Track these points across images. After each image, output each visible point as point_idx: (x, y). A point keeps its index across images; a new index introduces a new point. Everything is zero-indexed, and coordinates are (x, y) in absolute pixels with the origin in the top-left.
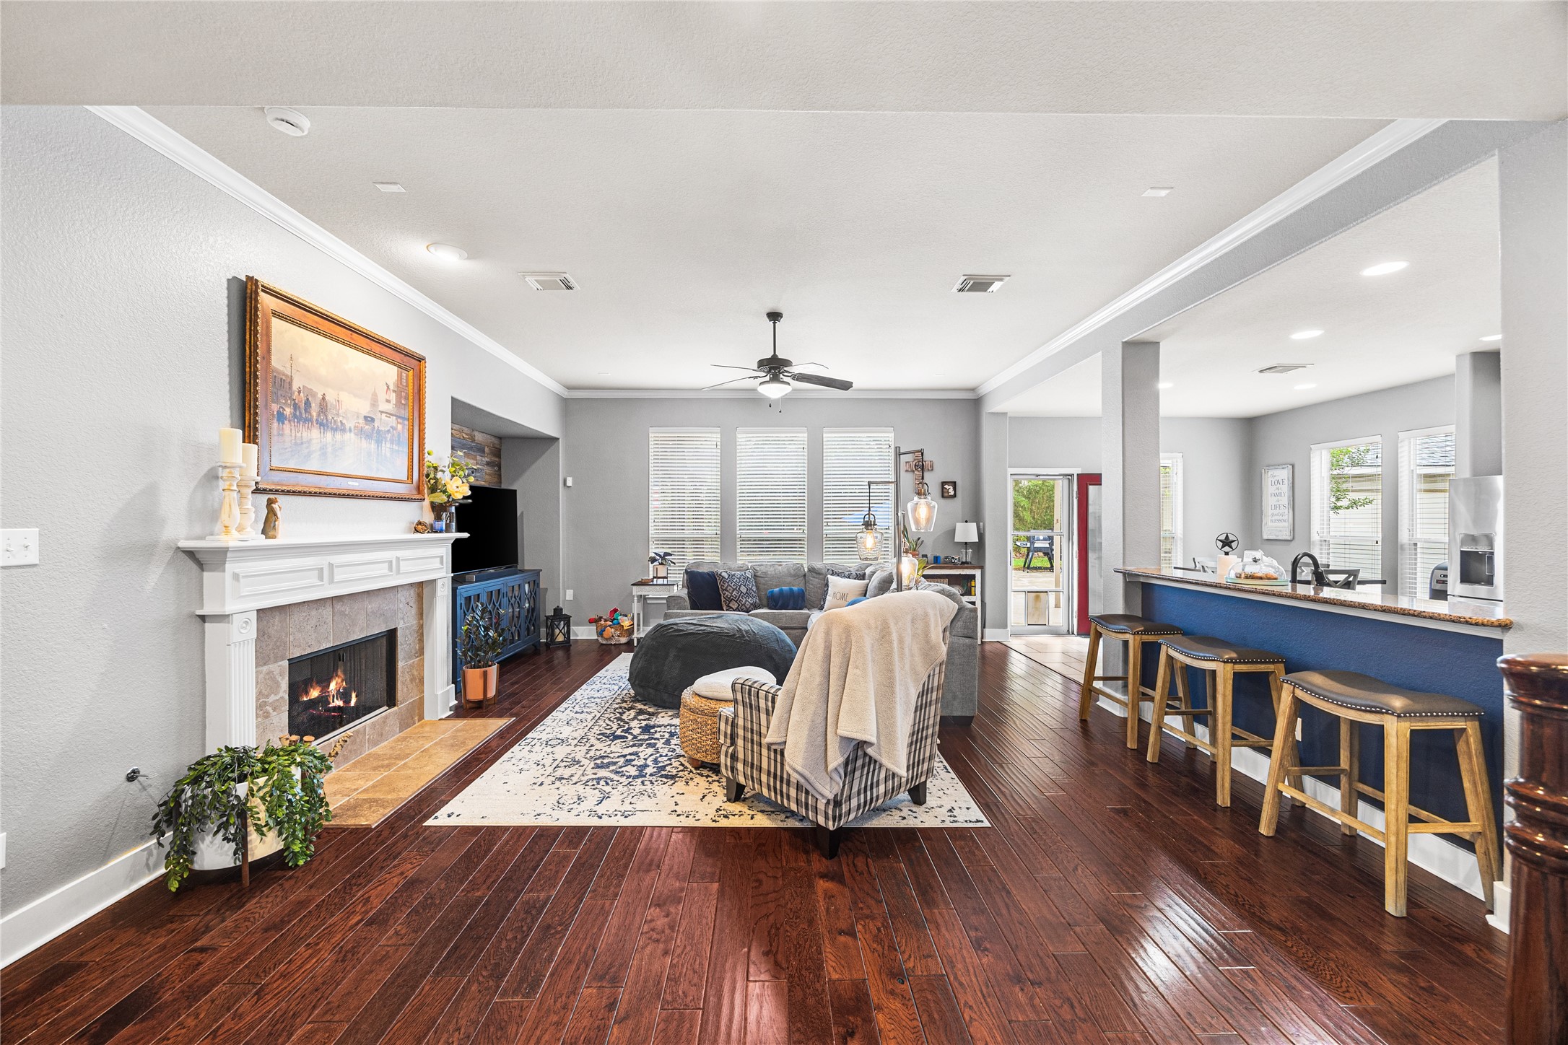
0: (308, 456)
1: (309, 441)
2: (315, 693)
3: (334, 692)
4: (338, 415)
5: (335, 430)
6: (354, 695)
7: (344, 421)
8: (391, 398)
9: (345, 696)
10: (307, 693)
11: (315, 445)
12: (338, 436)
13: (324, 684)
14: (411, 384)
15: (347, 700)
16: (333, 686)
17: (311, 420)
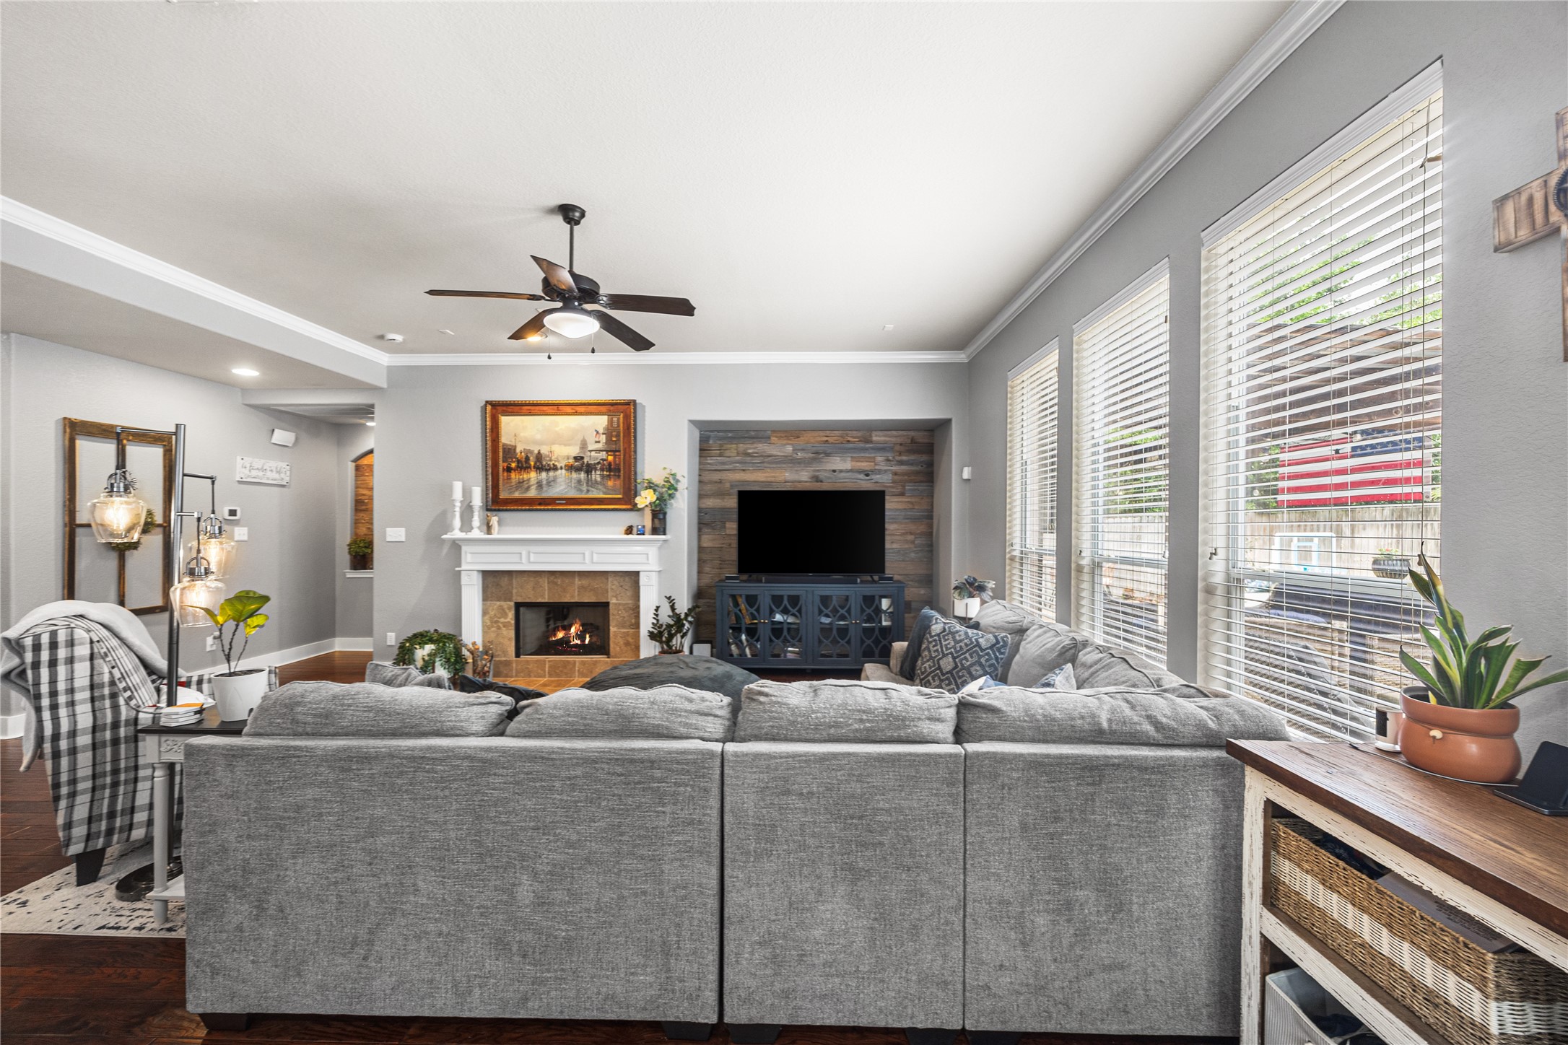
0: (528, 488)
1: (529, 480)
2: (560, 635)
3: (574, 634)
4: (551, 460)
5: (548, 470)
6: (588, 636)
7: (556, 463)
8: (600, 439)
9: (581, 637)
10: (555, 635)
11: (533, 481)
12: (551, 474)
13: (567, 628)
14: (622, 425)
15: (583, 639)
16: (573, 630)
17: (530, 467)
